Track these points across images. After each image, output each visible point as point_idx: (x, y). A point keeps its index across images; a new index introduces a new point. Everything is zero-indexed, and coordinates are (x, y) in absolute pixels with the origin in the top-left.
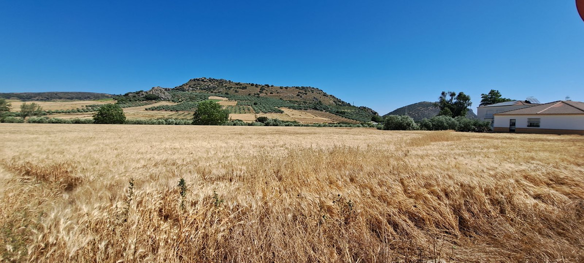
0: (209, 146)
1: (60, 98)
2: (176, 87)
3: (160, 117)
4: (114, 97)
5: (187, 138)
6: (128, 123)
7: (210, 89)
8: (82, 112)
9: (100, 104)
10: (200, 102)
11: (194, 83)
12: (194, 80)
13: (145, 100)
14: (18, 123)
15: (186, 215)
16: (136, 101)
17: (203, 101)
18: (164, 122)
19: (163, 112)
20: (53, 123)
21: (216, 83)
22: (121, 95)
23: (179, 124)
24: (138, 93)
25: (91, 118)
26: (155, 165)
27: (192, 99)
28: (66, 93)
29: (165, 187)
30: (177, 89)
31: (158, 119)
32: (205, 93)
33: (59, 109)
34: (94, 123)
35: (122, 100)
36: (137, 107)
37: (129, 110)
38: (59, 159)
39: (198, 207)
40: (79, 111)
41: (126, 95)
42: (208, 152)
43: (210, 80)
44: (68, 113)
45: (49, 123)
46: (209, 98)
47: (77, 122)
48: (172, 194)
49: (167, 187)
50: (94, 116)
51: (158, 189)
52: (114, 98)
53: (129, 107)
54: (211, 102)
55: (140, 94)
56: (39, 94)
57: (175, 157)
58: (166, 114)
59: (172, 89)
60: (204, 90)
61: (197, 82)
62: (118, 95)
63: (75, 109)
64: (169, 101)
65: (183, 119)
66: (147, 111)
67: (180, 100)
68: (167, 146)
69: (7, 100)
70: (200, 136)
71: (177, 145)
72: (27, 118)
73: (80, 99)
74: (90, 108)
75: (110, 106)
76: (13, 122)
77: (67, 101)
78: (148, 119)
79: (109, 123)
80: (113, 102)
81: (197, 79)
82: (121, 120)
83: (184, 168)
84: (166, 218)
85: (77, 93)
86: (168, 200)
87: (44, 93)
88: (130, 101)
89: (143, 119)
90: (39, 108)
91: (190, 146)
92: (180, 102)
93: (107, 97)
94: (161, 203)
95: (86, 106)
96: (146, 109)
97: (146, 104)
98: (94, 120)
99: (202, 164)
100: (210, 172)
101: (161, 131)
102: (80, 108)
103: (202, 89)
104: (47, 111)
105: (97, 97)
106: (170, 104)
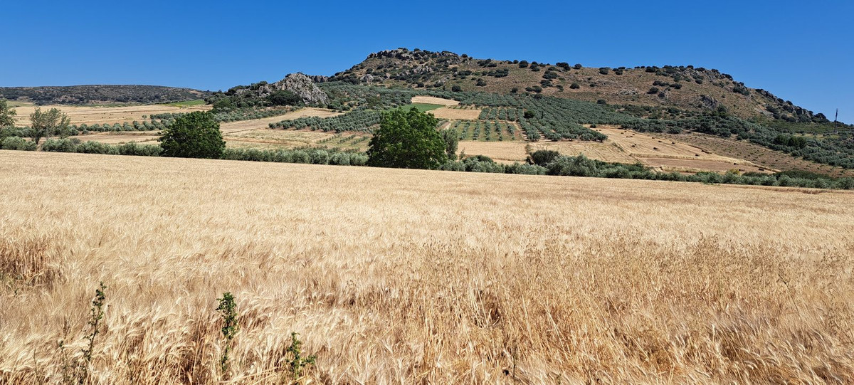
1: (104, 99)
2: (336, 74)
3: (300, 144)
4: (208, 97)
6: (229, 156)
7: (416, 77)
8: (142, 129)
9: (177, 112)
11: (378, 62)
12: (380, 55)
13: (270, 105)
14: (27, 150)
16: (251, 105)
17: (399, 108)
18: (308, 158)
19: (306, 134)
21: (431, 61)
22: (220, 92)
23: (338, 163)
24: (255, 88)
25: (155, 144)
27: (372, 102)
28: (115, 87)
30: (338, 78)
31: (294, 150)
32: (403, 87)
33: (101, 122)
34: (162, 154)
35: (223, 105)
36: (253, 122)
37: (235, 127)
40: (136, 127)
41: (232, 92)
43: (416, 55)
44: (116, 130)
45: (78, 152)
46: (413, 100)
47: (131, 151)
50: (161, 139)
52: (206, 100)
53: (237, 119)
54: (414, 111)
55: (261, 91)
56: (67, 90)
58: (313, 138)
59: (329, 79)
60: (403, 79)
61: (384, 61)
62: (214, 94)
63: (130, 123)
64: (321, 106)
65: (349, 152)
66: (272, 131)
67: (346, 105)
69: (9, 103)
72: (42, 140)
73: (141, 100)
74: (159, 121)
75: (192, 117)
76: (16, 149)
77: (117, 105)
78: (274, 148)
79: (190, 156)
80: (204, 109)
81: (385, 53)
85: (135, 87)
87: (75, 88)
88: (239, 106)
89: (261, 149)
90: (63, 120)
92: (345, 109)
93: (194, 97)
95: (152, 117)
96: (271, 126)
97: (271, 114)
98: (162, 149)
102: (140, 121)
103: (397, 79)
104: (79, 125)
105: (173, 96)
106: (322, 114)
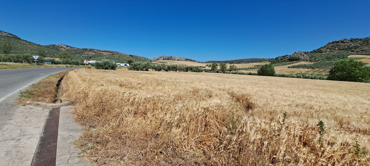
0: (346, 100)
1: (244, 62)
2: (313, 51)
3: (299, 72)
4: (269, 60)
5: (322, 90)
6: (276, 76)
7: (351, 48)
8: (252, 69)
9: (261, 64)
10: (338, 61)
11: (332, 45)
12: (333, 42)
13: (289, 61)
14: (228, 74)
15: (322, 149)
16: (282, 62)
17: (341, 60)
18: (302, 77)
19: (301, 69)
20: (240, 74)
21: (359, 42)
22: (273, 59)
23: (314, 79)
24: (284, 57)
25: (256, 72)
26: (296, 106)
27: (328, 59)
28: (246, 59)
29: (305, 123)
30: (314, 52)
31: (297, 74)
32: (343, 53)
33: (243, 67)
34: (258, 75)
35: (274, 62)
36: (283, 66)
37: (277, 68)
38: (245, 92)
39: (335, 147)
40: (251, 68)
41: (277, 58)
42: (345, 104)
43: (351, 41)
44: (246, 69)
46: (349, 57)
47: (250, 74)
48: (310, 129)
49: (306, 123)
50: (258, 71)
51: (300, 123)
53: (278, 66)
54: (351, 61)
55: (286, 58)
56: (236, 61)
57: (312, 103)
58: (304, 71)
59: (310, 52)
60: (344, 50)
61: (335, 44)
62: (271, 59)
63: (250, 67)
64: (307, 61)
65: (318, 75)
66: (289, 69)
67: (317, 60)
68: (305, 94)
69: (226, 64)
70: (336, 90)
71: (313, 95)
72: (231, 71)
73: (252, 62)
75: (266, 65)
77: (246, 63)
78: (290, 74)
79: (265, 76)
80: (268, 63)
81: (335, 42)
82: (272, 74)
83: (322, 113)
84: (305, 144)
85: (251, 59)
86: (307, 132)
87: (238, 60)
88: (279, 62)
89: (286, 74)
90: (235, 67)
91: (325, 97)
92: (316, 61)
93: (266, 60)
94: (301, 133)
95: (255, 66)
96: (289, 67)
97: (289, 64)
98: (258, 74)
99: (338, 114)
100: (349, 123)
101: (299, 83)
102: (252, 67)
103: (341, 50)
104: (238, 68)
105: (260, 60)
106: (307, 63)
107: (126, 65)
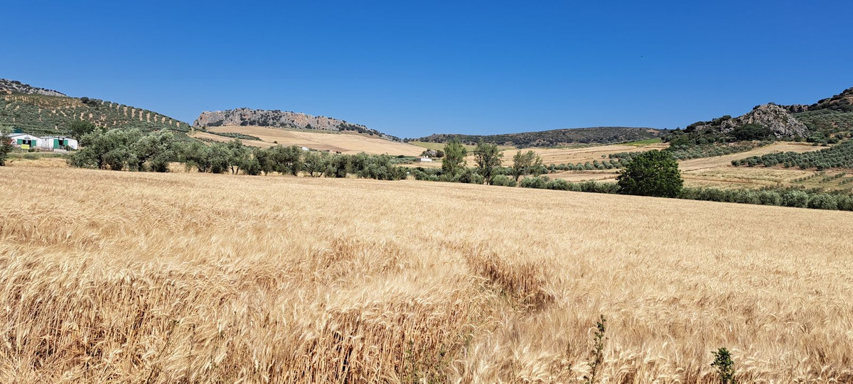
1: (570, 141)
2: (820, 102)
3: (770, 183)
4: (665, 135)
6: (685, 195)
8: (601, 168)
9: (634, 151)
13: (734, 141)
14: (509, 186)
16: (711, 142)
18: (779, 199)
19: (777, 172)
20: (554, 188)
22: (678, 129)
23: (819, 207)
24: (716, 123)
25: (614, 181)
28: (580, 130)
30: (823, 105)
31: (760, 190)
33: (566, 162)
34: (619, 192)
35: (680, 142)
36: (713, 159)
37: (692, 164)
40: (596, 167)
41: (690, 129)
44: (577, 169)
45: (548, 188)
47: (590, 188)
50: (619, 177)
52: (663, 138)
53: (695, 157)
55: (723, 126)
56: (540, 135)
58: (787, 176)
59: (809, 108)
62: (672, 131)
64: (797, 140)
65: (836, 192)
66: (735, 169)
67: (832, 136)
69: (499, 147)
72: (521, 177)
73: (600, 141)
74: (616, 160)
75: (650, 155)
76: (502, 185)
77: (580, 147)
78: (736, 188)
79: (646, 195)
80: (658, 146)
85: (596, 129)
87: (547, 132)
88: (698, 143)
89: (723, 188)
90: (537, 161)
92: (830, 142)
93: (651, 135)
95: (610, 156)
96: (734, 164)
97: (734, 150)
98: (619, 187)
102: (600, 160)
104: (548, 165)
105: (630, 136)
106: (798, 148)
107: (61, 143)
